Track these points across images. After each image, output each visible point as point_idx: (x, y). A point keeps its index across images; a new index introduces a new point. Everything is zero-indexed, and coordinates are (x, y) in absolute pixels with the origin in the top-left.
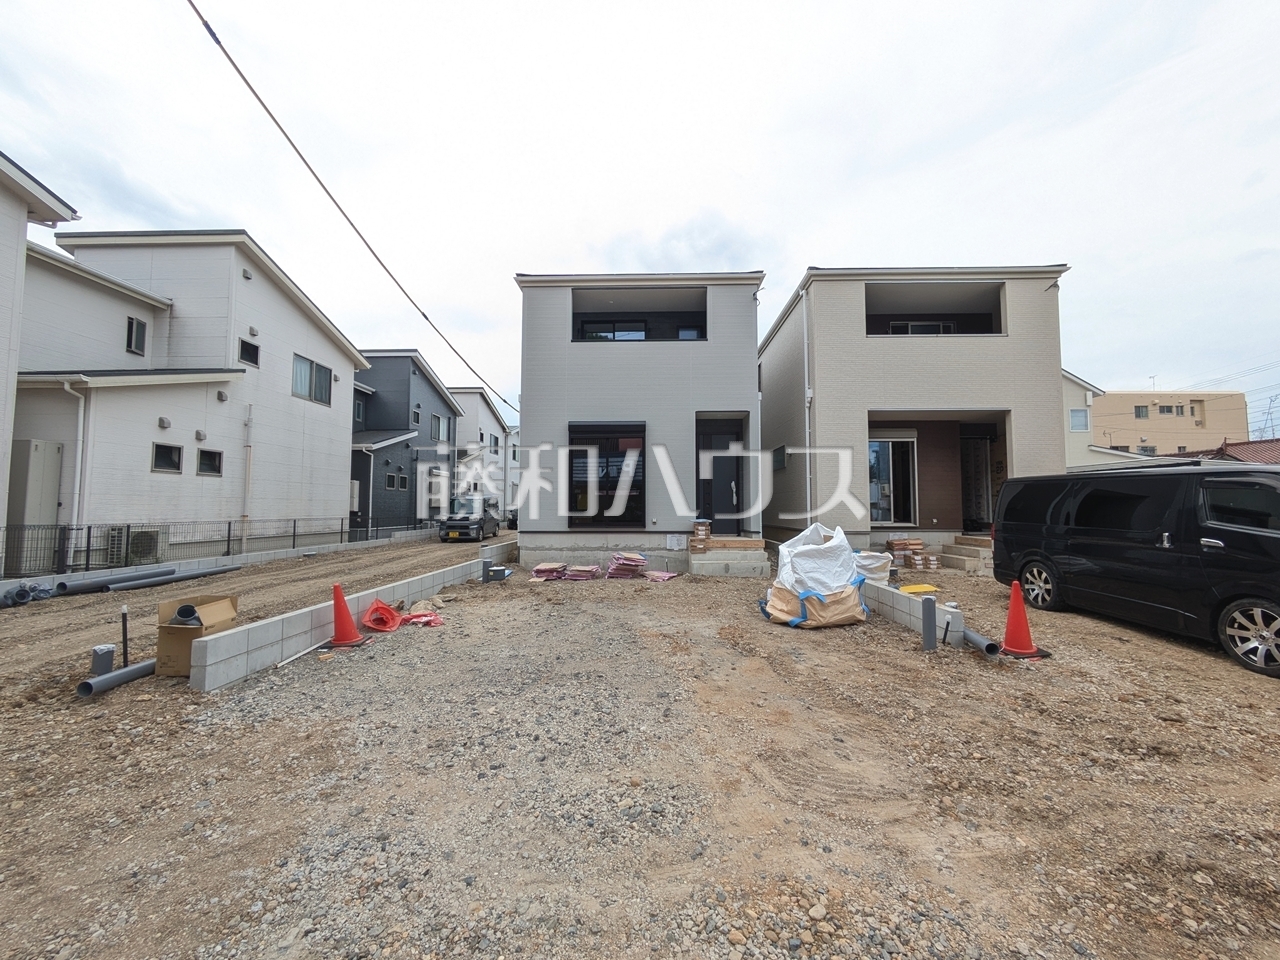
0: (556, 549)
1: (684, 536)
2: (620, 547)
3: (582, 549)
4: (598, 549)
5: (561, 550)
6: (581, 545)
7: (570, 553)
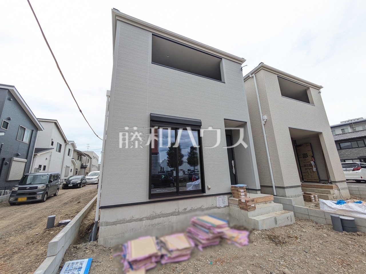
0: (136, 220)
1: (226, 197)
2: (187, 210)
3: (159, 216)
4: (172, 214)
5: (141, 220)
6: (158, 212)
7: (149, 222)
